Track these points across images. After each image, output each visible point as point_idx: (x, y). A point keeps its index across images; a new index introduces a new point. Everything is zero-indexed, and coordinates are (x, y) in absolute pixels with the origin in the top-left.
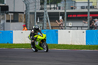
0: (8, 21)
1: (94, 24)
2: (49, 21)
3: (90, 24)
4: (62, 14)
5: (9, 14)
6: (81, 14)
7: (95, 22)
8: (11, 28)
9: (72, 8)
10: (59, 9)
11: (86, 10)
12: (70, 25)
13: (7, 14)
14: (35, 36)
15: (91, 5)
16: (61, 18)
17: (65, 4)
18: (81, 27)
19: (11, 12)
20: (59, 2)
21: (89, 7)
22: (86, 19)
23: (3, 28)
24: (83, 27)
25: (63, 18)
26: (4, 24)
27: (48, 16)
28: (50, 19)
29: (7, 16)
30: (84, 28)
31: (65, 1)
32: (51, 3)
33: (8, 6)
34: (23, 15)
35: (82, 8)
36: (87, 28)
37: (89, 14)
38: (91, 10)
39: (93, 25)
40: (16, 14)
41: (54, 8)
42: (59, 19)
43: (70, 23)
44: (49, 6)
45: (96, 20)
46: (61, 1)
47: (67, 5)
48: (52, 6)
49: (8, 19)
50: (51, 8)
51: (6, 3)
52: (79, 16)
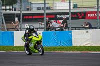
1: (51, 26)
2: (4, 22)
3: (47, 25)
4: (18, 16)
6: (37, 15)
7: (51, 23)
9: (28, 9)
10: (15, 10)
11: (42, 11)
12: (26, 27)
14: (30, 37)
15: (47, 6)
16: (16, 19)
17: (21, 5)
18: (38, 28)
20: (15, 4)
21: (45, 8)
22: (42, 20)
24: (39, 28)
25: (19, 20)
27: (3, 17)
28: (5, 21)
30: (40, 30)
31: (21, 2)
35: (39, 9)
36: (43, 30)
37: (45, 15)
38: (47, 11)
39: (49, 26)
42: (15, 20)
43: (26, 25)
45: (52, 21)
46: (16, 2)
47: (23, 7)
50: (6, 10)
52: (35, 17)
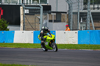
5: (52, 14)
13: (50, 13)
29: (49, 16)
32: (95, 3)
33: (50, 6)
34: (66, 15)
41: (98, 8)
44: (92, 6)
48: (96, 6)
49: (51, 19)
51: (48, 3)
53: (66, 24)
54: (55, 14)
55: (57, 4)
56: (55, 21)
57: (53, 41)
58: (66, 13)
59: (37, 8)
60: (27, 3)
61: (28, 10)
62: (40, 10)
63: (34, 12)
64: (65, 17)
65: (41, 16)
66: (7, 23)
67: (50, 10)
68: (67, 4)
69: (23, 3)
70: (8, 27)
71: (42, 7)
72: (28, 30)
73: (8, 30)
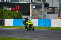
0: (48, 13)
5: (49, 9)
8: (50, 17)
13: (48, 8)
19: (50, 8)
23: (45, 17)
26: (46, 15)
29: (48, 10)
33: (48, 4)
40: (53, 9)
49: (48, 12)
51: (47, 2)
53: (58, 15)
54: (51, 9)
55: (52, 3)
56: (51, 13)
57: (31, 25)
58: (58, 8)
59: (40, 5)
60: (34, 2)
61: (35, 6)
62: (42, 6)
63: (38, 7)
64: (57, 10)
65: (43, 10)
66: (22, 14)
67: (48, 6)
68: (59, 3)
69: (31, 2)
70: (22, 17)
71: (43, 5)
72: (34, 18)
73: (23, 18)
